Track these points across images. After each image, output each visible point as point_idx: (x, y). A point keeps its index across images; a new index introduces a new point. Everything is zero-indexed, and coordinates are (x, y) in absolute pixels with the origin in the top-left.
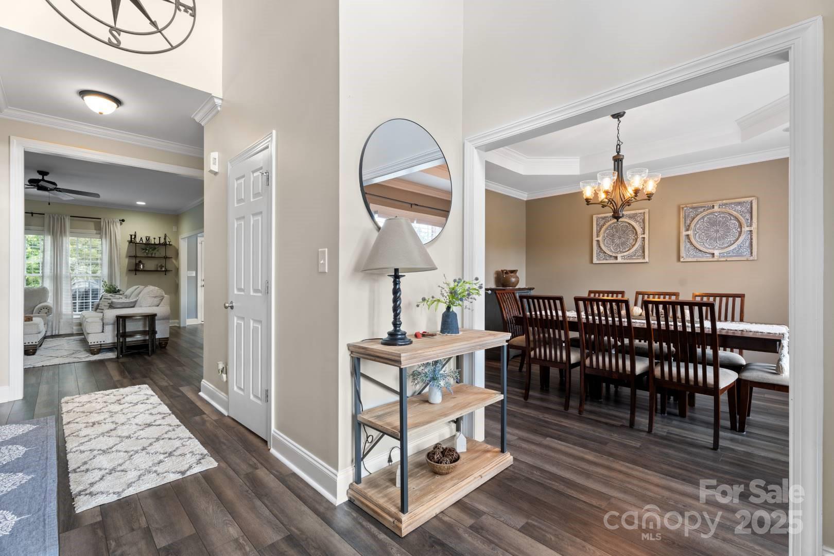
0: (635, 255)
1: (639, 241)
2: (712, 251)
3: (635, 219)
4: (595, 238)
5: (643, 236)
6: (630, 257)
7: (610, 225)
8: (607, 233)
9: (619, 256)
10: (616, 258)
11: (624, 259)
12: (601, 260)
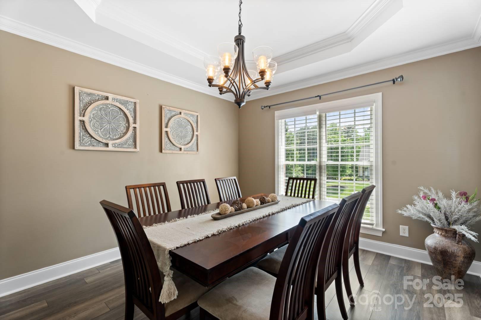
0: (125, 144)
1: (131, 129)
2: (180, 146)
3: (126, 106)
4: (78, 118)
5: (134, 125)
6: (120, 145)
7: (98, 106)
8: (94, 114)
9: (110, 143)
10: (107, 145)
11: (115, 147)
12: (86, 146)
